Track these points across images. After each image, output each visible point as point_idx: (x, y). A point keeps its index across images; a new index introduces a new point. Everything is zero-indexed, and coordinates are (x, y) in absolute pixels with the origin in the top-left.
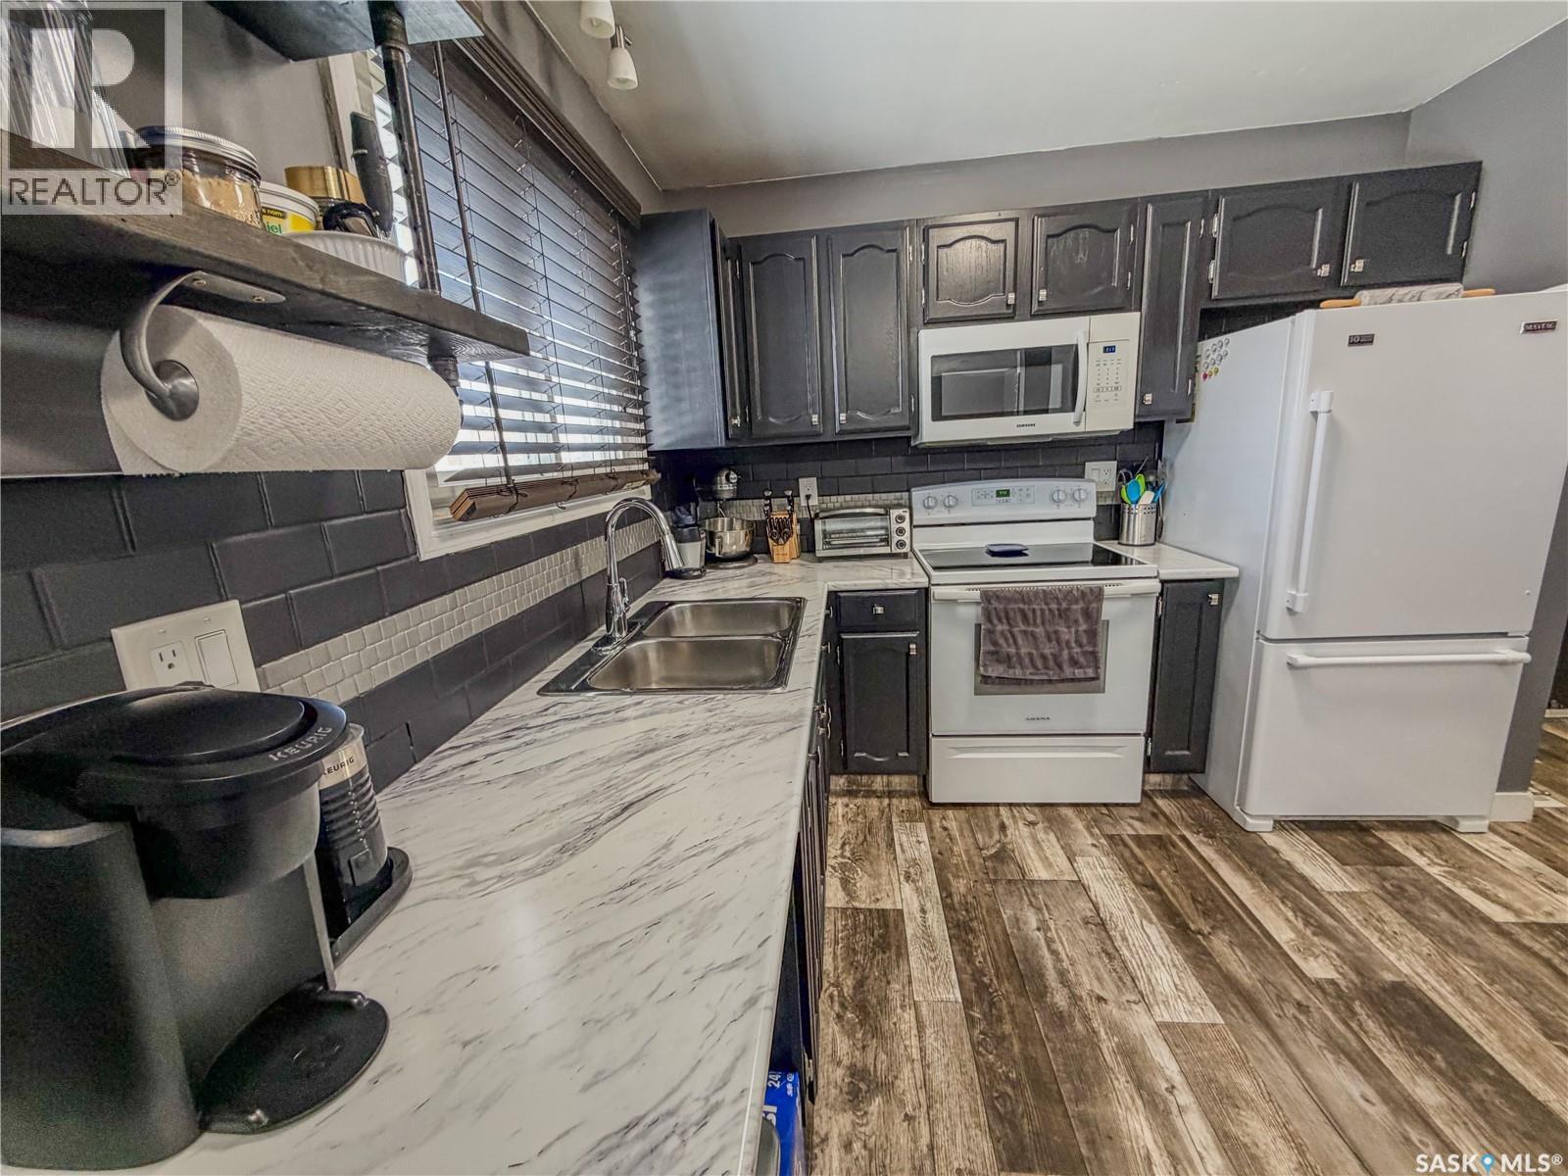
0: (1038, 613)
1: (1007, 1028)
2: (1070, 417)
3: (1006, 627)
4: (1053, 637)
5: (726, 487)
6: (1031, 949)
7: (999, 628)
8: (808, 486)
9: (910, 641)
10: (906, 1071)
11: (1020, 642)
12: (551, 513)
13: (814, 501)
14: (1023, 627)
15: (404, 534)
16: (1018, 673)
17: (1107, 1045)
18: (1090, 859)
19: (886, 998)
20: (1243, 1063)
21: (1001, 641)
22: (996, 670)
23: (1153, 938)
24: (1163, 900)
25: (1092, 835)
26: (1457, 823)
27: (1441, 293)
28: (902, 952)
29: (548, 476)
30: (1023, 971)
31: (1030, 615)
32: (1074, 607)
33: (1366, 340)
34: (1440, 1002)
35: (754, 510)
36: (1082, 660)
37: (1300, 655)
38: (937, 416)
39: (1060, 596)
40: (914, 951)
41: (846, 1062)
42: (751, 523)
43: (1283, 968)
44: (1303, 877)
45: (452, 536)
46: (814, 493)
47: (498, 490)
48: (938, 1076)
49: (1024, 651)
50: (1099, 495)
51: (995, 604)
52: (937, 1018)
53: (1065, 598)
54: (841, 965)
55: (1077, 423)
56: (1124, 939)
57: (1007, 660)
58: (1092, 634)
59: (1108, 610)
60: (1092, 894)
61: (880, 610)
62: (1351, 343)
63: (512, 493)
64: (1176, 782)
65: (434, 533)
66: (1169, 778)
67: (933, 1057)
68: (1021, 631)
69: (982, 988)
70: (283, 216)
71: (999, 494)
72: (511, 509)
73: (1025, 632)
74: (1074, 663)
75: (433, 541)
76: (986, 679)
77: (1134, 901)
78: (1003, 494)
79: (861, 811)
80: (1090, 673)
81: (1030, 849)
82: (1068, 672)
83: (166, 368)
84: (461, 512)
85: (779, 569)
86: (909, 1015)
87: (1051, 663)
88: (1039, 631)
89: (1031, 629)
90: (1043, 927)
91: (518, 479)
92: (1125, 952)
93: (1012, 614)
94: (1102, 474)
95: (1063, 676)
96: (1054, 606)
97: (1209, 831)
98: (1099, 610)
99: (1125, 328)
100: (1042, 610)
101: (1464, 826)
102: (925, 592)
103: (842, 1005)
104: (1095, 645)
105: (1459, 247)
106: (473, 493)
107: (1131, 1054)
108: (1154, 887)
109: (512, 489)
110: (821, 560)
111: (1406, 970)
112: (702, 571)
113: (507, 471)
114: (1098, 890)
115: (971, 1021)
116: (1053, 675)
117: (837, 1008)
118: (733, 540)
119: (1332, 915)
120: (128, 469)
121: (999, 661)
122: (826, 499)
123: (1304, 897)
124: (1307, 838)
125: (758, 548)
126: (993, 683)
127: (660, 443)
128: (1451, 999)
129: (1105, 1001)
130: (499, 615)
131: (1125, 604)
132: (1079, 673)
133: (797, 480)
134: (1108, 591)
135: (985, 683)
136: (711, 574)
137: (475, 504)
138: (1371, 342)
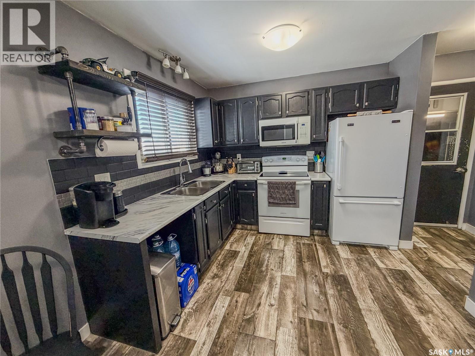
0: (280, 187)
1: (249, 272)
2: (294, 141)
3: (273, 190)
4: (284, 193)
5: (217, 156)
6: (264, 260)
7: (272, 190)
8: (239, 156)
9: (254, 193)
10: (225, 275)
11: (276, 194)
12: (168, 161)
13: (240, 159)
14: (277, 190)
15: (136, 165)
16: (276, 201)
17: (269, 276)
18: (289, 246)
19: (228, 265)
20: (295, 283)
21: (272, 194)
22: (272, 201)
23: (292, 262)
24: (300, 256)
25: (293, 242)
26: (389, 247)
27: (376, 113)
28: (236, 258)
29: (169, 154)
30: (259, 264)
31: (279, 188)
32: (289, 186)
33: (352, 125)
34: (349, 279)
35: (224, 161)
36: (291, 199)
37: (341, 200)
38: (263, 140)
39: (285, 183)
40: (238, 258)
41: (214, 273)
42: (224, 164)
43: (318, 269)
44: (338, 255)
45: (145, 165)
46: (240, 157)
47: (154, 157)
48: (231, 277)
49: (278, 196)
50: (309, 159)
51: (271, 185)
52: (236, 269)
53: (287, 184)
54: (222, 258)
55: (296, 142)
56: (286, 261)
57: (273, 198)
58: (293, 193)
59: (297, 188)
60: (284, 253)
61: (246, 185)
62: (348, 125)
63: (156, 158)
64: (322, 233)
65: (141, 164)
66: (320, 232)
67: (232, 274)
68: (277, 191)
69: (249, 265)
70: (117, 122)
71: (283, 159)
72: (156, 161)
73: (278, 192)
74: (290, 200)
75: (141, 165)
76: (269, 203)
77: (293, 255)
78: (284, 159)
79: (242, 233)
80: (293, 202)
81: (277, 243)
82: (288, 202)
83: (101, 146)
84: (146, 161)
85: (229, 175)
86: (231, 268)
87: (284, 199)
88: (281, 191)
89: (279, 191)
90: (269, 257)
91: (158, 155)
92: (284, 263)
93: (274, 187)
94: (310, 154)
95: (287, 203)
96: (284, 186)
97: (323, 243)
98: (295, 187)
99: (307, 120)
100: (281, 187)
101: (391, 248)
102: (256, 181)
103: (219, 265)
104: (294, 196)
105: (394, 98)
106: (148, 158)
107: (272, 279)
108: (300, 253)
109: (156, 157)
110: (239, 173)
111: (347, 273)
112: (210, 175)
113: (155, 154)
114: (287, 252)
115: (243, 270)
116: (284, 202)
117: (217, 265)
118: (219, 168)
119: (339, 262)
120: (97, 156)
121: (272, 198)
122: (243, 159)
123: (335, 258)
124: (347, 247)
125: (225, 170)
126: (271, 204)
127: (201, 146)
128: (353, 279)
129: (273, 270)
130: (154, 179)
131: (303, 186)
132: (291, 202)
133: (236, 154)
134: (297, 183)
135: (270, 204)
136: (212, 175)
137: (149, 160)
138: (353, 125)
